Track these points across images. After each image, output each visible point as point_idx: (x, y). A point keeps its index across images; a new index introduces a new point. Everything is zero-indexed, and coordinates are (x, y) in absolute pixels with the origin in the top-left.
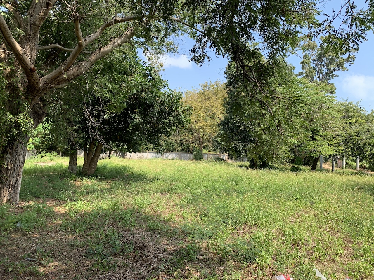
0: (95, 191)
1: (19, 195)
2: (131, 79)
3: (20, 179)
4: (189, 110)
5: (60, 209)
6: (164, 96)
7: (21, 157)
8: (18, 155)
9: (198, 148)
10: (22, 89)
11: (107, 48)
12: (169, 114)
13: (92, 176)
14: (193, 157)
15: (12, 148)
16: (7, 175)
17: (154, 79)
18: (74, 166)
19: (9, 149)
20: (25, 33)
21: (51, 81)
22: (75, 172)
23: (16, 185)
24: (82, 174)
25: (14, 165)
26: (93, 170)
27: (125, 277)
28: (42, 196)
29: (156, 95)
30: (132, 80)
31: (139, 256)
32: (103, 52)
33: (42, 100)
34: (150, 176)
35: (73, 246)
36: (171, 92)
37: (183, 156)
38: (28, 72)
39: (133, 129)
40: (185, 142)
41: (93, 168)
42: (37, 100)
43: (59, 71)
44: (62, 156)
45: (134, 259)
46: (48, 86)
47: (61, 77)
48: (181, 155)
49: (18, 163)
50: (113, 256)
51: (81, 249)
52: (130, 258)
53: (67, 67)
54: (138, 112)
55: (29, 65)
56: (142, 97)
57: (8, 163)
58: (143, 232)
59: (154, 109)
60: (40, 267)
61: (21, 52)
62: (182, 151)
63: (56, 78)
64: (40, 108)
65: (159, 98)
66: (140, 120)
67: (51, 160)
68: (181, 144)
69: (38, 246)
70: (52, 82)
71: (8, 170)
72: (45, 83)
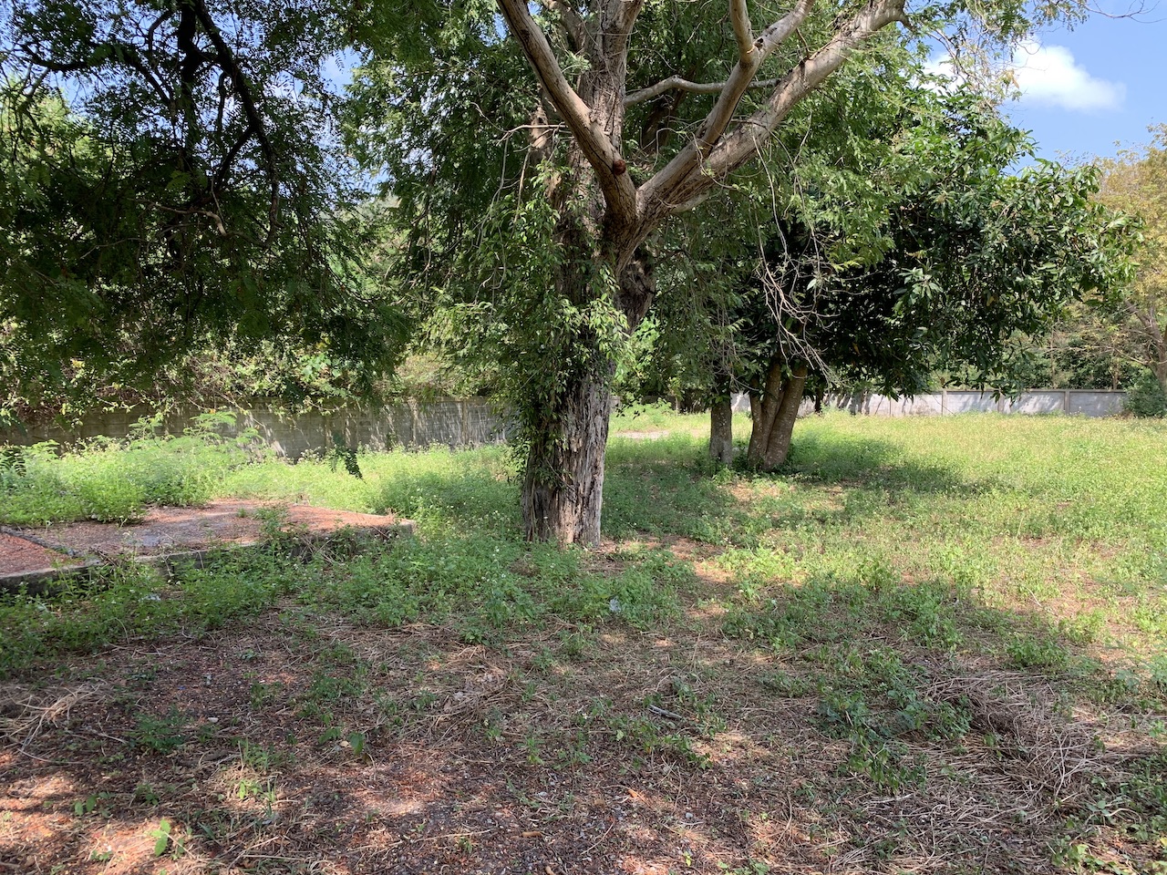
0: (796, 518)
1: (598, 524)
2: (898, 148)
3: (601, 479)
4: (1127, 231)
5: (711, 570)
6: (1023, 188)
7: (599, 418)
8: (591, 412)
9: (1148, 371)
10: (591, 229)
11: (826, 57)
12: (1043, 252)
13: (777, 472)
14: (1125, 407)
15: (577, 397)
16: (570, 469)
17: (982, 133)
18: (725, 443)
19: (570, 399)
20: (592, 62)
21: (665, 192)
22: (727, 459)
23: (591, 497)
24: (748, 465)
25: (585, 442)
26: (781, 454)
27: (965, 819)
28: (652, 527)
29: (990, 190)
30: (901, 151)
31: (999, 753)
32: (815, 72)
33: (641, 255)
34: (970, 475)
35: (773, 689)
36: (1051, 171)
37: (1081, 401)
38: (608, 176)
39: (907, 318)
40: (1091, 351)
41: (781, 447)
42: (628, 258)
43: (686, 158)
44: (682, 412)
45: (980, 759)
46: (658, 210)
47: (691, 178)
48: (1074, 398)
49: (592, 436)
50: (903, 737)
51: (798, 702)
52: (964, 753)
53: (709, 139)
54: (924, 261)
55: (609, 153)
56: (940, 205)
57: (570, 436)
58: (993, 667)
59: (983, 242)
60: (693, 739)
61: (587, 122)
62: (1078, 383)
63: (678, 183)
64: (638, 278)
65: (1002, 200)
66: (933, 286)
67: (657, 422)
68: (1072, 360)
69: (674, 674)
70: (668, 196)
71: (573, 456)
72: (651, 202)
